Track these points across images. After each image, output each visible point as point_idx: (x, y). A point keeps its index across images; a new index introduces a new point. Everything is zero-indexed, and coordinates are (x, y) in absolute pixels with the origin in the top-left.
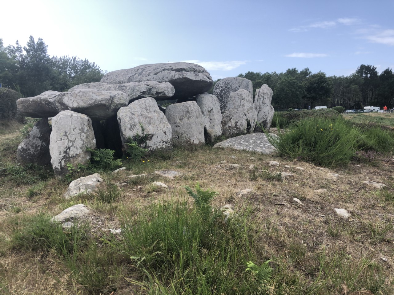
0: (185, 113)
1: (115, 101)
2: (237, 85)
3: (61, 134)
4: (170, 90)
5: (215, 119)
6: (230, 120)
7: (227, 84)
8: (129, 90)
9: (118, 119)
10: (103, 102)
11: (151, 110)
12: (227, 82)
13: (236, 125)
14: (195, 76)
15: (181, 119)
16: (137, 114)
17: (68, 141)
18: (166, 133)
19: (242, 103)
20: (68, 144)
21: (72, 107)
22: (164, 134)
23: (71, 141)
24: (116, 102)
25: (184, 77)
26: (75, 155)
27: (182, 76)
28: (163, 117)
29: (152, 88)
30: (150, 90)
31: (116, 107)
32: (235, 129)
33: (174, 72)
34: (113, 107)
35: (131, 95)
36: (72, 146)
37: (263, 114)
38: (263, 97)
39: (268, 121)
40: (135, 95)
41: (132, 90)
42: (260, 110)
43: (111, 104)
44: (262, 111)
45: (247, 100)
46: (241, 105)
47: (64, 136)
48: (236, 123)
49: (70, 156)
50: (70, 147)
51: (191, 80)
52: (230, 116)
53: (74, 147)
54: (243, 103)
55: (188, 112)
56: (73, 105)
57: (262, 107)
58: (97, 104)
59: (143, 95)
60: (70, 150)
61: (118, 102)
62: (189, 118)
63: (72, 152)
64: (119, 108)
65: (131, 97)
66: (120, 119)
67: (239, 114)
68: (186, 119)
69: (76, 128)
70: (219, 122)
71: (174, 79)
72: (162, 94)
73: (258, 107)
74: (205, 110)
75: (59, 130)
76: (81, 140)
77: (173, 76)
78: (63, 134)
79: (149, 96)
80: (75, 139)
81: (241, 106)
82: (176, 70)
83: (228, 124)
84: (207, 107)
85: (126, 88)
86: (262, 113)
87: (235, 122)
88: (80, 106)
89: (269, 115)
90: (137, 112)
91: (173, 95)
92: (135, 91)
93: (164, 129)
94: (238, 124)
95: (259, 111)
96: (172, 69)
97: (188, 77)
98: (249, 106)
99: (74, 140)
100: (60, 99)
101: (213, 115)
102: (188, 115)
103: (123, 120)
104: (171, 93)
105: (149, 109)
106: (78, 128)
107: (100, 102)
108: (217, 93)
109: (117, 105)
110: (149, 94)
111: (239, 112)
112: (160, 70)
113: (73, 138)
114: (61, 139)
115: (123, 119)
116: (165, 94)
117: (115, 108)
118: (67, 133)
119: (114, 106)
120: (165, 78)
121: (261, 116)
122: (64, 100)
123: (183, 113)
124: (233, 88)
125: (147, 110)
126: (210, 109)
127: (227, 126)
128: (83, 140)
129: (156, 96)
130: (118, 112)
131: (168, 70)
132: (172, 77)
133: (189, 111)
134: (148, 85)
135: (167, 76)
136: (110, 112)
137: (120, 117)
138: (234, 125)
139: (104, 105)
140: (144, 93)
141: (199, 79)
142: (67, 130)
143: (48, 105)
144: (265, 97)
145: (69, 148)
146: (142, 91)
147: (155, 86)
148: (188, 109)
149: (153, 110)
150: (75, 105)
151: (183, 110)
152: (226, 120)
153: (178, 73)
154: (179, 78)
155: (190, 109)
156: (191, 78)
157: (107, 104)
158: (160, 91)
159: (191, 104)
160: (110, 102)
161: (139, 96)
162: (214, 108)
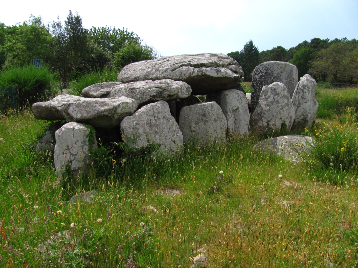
0: (201, 116)
1: (119, 110)
2: (279, 71)
3: (63, 148)
4: (184, 91)
5: (240, 120)
6: (262, 118)
7: (267, 70)
8: (139, 94)
9: (121, 130)
10: (106, 113)
11: (160, 117)
12: (267, 67)
13: (268, 124)
14: (216, 72)
15: (196, 123)
16: (142, 123)
17: (70, 155)
18: (176, 142)
19: (276, 99)
20: (70, 158)
21: (76, 118)
22: (173, 143)
23: (73, 155)
24: (120, 112)
25: (203, 74)
26: (77, 168)
27: (201, 73)
28: (173, 124)
29: (163, 91)
30: (161, 92)
31: (119, 116)
32: (267, 129)
33: (192, 68)
34: (116, 117)
35: (141, 99)
36: (74, 160)
37: (302, 111)
38: (303, 91)
39: (308, 119)
40: (145, 99)
41: (142, 93)
42: (299, 105)
43: (114, 114)
44: (302, 107)
45: (282, 95)
46: (274, 101)
47: (66, 150)
48: (268, 122)
49: (73, 169)
50: (72, 160)
51: (212, 77)
52: (262, 114)
53: (76, 160)
54: (278, 99)
55: (204, 115)
56: (77, 116)
57: (301, 102)
58: (100, 116)
59: (153, 99)
60: (72, 164)
61: (122, 112)
62: (206, 121)
63: (74, 166)
64: (124, 118)
65: (140, 101)
66: (123, 130)
67: (272, 112)
68: (202, 123)
69: (78, 141)
70: (246, 123)
71: (193, 76)
72: (175, 96)
73: (297, 103)
74: (229, 109)
75: (61, 144)
76: (84, 152)
77: (192, 73)
78: (65, 147)
79: (160, 99)
80: (78, 152)
81: (275, 103)
82: (196, 66)
83: (258, 124)
84: (232, 106)
85: (136, 91)
86: (301, 109)
87: (266, 121)
88: (84, 118)
89: (310, 111)
90: (143, 121)
91: (189, 95)
92: (145, 94)
93: (173, 138)
94: (270, 123)
95: (298, 107)
96: (191, 65)
97: (208, 73)
98: (284, 103)
99: (76, 153)
100: (66, 109)
101: (239, 114)
102: (204, 118)
103: (126, 132)
104: (186, 94)
105: (157, 116)
106: (80, 141)
107: (102, 113)
108: (256, 80)
109: (121, 114)
110: (160, 97)
111: (272, 109)
112: (177, 65)
113: (75, 152)
114: (63, 153)
115: (127, 130)
116: (178, 96)
117: (119, 118)
118: (69, 147)
119: (118, 116)
120: (182, 74)
121: (300, 113)
122: (69, 110)
123: (199, 116)
124: (274, 74)
125: (155, 117)
126: (235, 108)
127: (257, 126)
128: (86, 153)
129: (168, 99)
130: (122, 122)
131: (186, 65)
132: (190, 74)
133: (206, 114)
134: (160, 88)
135: (184, 73)
136: (114, 122)
137: (124, 128)
138: (265, 124)
139: (107, 116)
140: (154, 96)
141: (221, 76)
142: (69, 144)
143: (57, 112)
144: (305, 90)
145: (71, 162)
146: (152, 95)
147: (167, 89)
148: (205, 112)
149: (162, 116)
150: (79, 116)
151: (199, 113)
152: (257, 118)
153: (197, 69)
154: (198, 75)
155: (207, 112)
156: (211, 75)
157: (110, 115)
158: (172, 94)
159: (209, 106)
160: (113, 112)
161: (148, 100)
162: (240, 106)
